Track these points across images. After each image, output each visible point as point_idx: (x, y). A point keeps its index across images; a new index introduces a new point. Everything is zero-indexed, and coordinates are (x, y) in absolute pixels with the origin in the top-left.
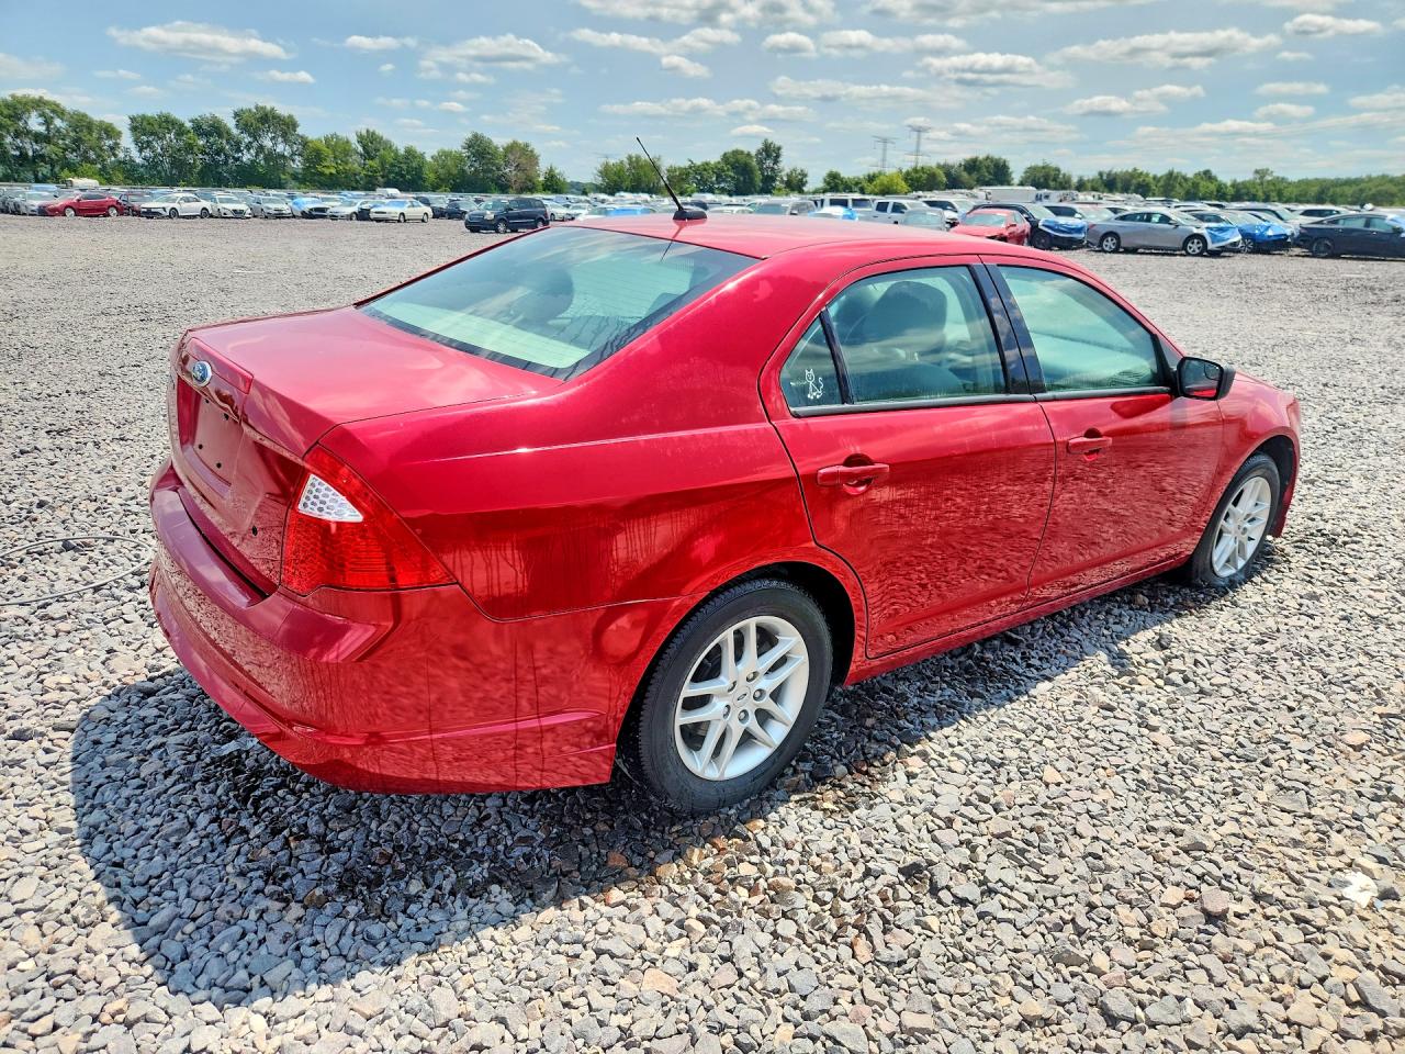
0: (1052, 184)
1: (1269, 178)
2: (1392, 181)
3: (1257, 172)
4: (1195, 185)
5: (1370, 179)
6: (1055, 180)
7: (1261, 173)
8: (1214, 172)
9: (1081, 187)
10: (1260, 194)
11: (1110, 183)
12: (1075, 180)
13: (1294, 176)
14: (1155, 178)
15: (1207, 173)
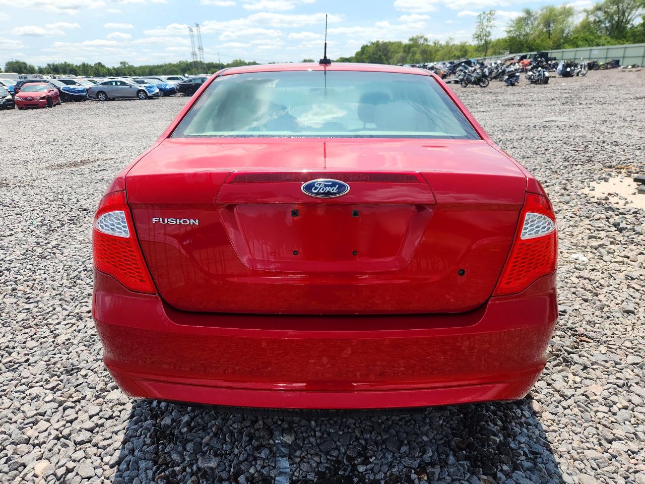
0: (25, 71)
1: (127, 66)
2: (174, 65)
3: (121, 63)
4: (97, 70)
5: (166, 65)
6: (25, 69)
7: (123, 63)
8: (103, 63)
9: (41, 71)
10: (126, 72)
11: (55, 70)
12: (36, 68)
13: (136, 65)
14: (76, 66)
15: (99, 63)
